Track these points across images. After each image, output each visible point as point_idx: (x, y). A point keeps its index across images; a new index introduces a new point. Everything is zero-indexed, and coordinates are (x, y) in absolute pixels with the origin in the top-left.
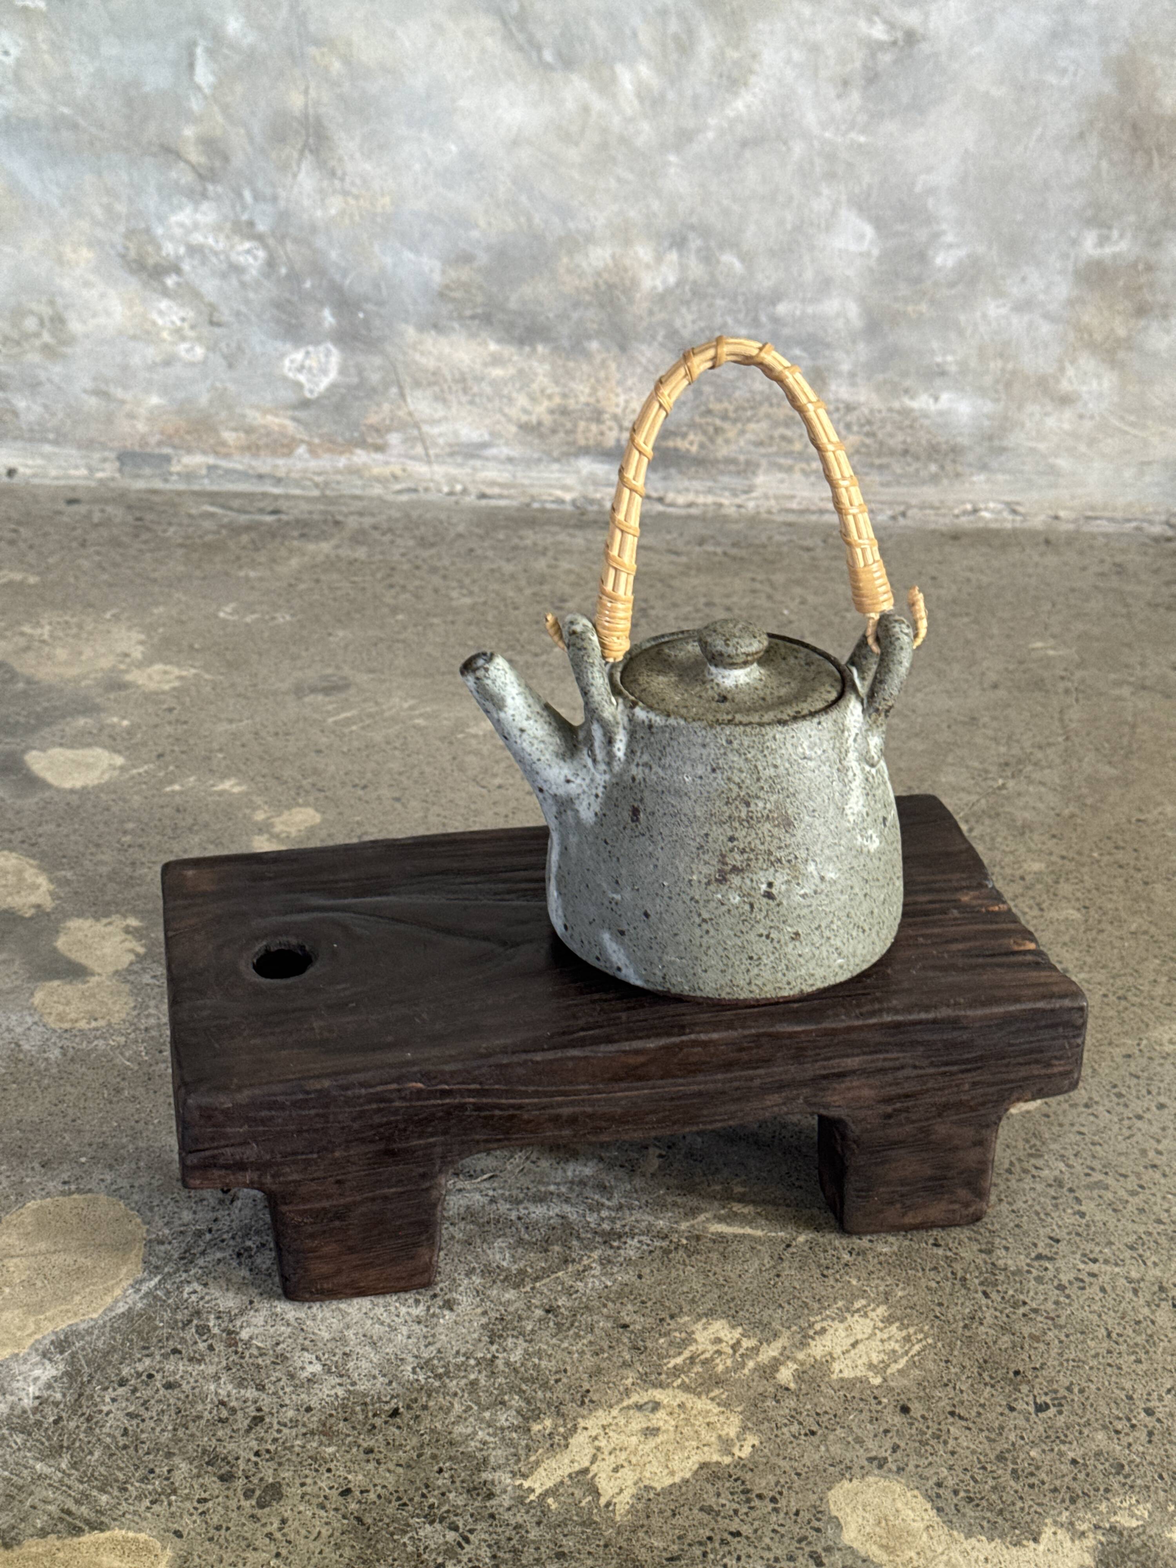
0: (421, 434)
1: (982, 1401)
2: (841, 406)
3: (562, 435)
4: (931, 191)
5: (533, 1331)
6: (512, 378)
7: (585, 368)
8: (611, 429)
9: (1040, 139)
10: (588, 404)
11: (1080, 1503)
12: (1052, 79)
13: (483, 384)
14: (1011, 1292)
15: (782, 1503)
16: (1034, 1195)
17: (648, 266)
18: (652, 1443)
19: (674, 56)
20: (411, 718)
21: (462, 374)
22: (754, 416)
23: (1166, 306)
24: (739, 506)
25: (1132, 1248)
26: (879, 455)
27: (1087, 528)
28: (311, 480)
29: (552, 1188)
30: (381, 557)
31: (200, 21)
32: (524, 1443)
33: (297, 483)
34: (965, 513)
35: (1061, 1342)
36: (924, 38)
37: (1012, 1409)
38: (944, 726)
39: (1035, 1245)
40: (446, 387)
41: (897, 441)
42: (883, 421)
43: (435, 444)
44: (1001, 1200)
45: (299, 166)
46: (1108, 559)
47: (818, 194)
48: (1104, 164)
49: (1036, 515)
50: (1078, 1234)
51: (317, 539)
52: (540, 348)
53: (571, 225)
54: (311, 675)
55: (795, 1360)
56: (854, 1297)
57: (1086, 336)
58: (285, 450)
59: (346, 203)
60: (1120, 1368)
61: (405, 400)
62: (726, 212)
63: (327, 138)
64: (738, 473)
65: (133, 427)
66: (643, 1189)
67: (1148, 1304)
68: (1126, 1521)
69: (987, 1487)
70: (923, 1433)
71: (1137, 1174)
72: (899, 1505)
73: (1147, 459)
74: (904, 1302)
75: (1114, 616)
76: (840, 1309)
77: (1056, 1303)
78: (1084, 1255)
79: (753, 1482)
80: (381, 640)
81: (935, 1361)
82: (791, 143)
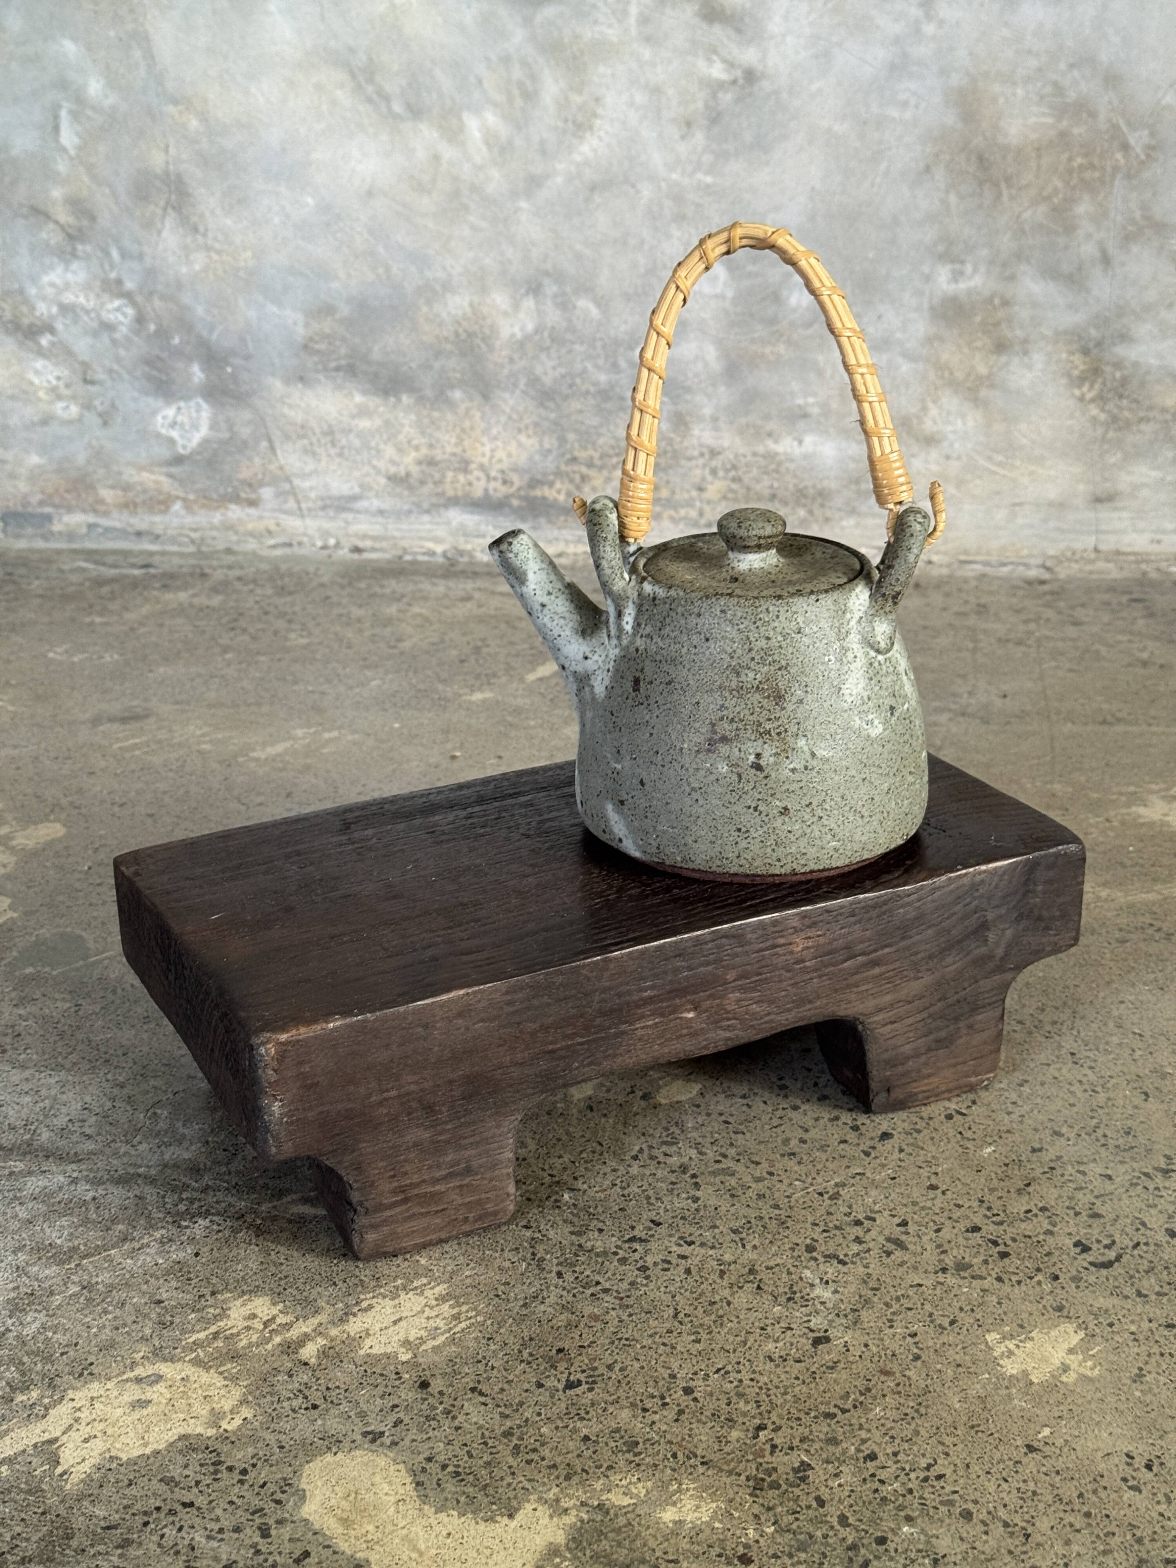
0: (293, 488)
1: (511, 1378)
2: (705, 450)
3: (430, 485)
5: (59, 1307)
6: (378, 430)
7: (449, 416)
8: (478, 479)
9: (886, 174)
10: (454, 454)
11: (575, 1479)
12: (893, 112)
13: (352, 436)
14: (587, 1273)
15: (252, 1474)
16: (651, 1180)
17: (506, 314)
18: (137, 1415)
19: (519, 102)
20: (199, 744)
21: (330, 426)
22: (619, 463)
23: (1026, 341)
25: (735, 1231)
26: (747, 500)
27: (959, 573)
28: (187, 536)
29: (141, 1170)
30: (232, 604)
31: (63, 84)
33: (173, 540)
35: (621, 1321)
36: (764, 76)
37: (540, 1385)
39: (633, 1228)
40: (314, 440)
41: (764, 486)
42: (747, 465)
43: (307, 498)
44: (615, 1185)
45: (163, 223)
46: (973, 600)
47: (669, 236)
48: (953, 198)
50: (683, 1218)
51: (179, 589)
52: (405, 398)
53: (429, 274)
54: (115, 708)
55: (326, 1336)
56: (417, 1275)
57: (946, 374)
58: (162, 507)
59: (210, 257)
60: (673, 1348)
61: (275, 454)
62: (579, 257)
63: (189, 195)
65: (15, 486)
66: (238, 1172)
67: (731, 1286)
68: (617, 1499)
69: (481, 1462)
70: (433, 1408)
71: (772, 1163)
72: (377, 1479)
73: (1017, 500)
74: (468, 1281)
75: (959, 650)
76: (396, 1288)
77: (632, 1284)
78: (681, 1238)
79: (229, 1454)
80: (200, 675)
81: (476, 1338)
82: (639, 186)
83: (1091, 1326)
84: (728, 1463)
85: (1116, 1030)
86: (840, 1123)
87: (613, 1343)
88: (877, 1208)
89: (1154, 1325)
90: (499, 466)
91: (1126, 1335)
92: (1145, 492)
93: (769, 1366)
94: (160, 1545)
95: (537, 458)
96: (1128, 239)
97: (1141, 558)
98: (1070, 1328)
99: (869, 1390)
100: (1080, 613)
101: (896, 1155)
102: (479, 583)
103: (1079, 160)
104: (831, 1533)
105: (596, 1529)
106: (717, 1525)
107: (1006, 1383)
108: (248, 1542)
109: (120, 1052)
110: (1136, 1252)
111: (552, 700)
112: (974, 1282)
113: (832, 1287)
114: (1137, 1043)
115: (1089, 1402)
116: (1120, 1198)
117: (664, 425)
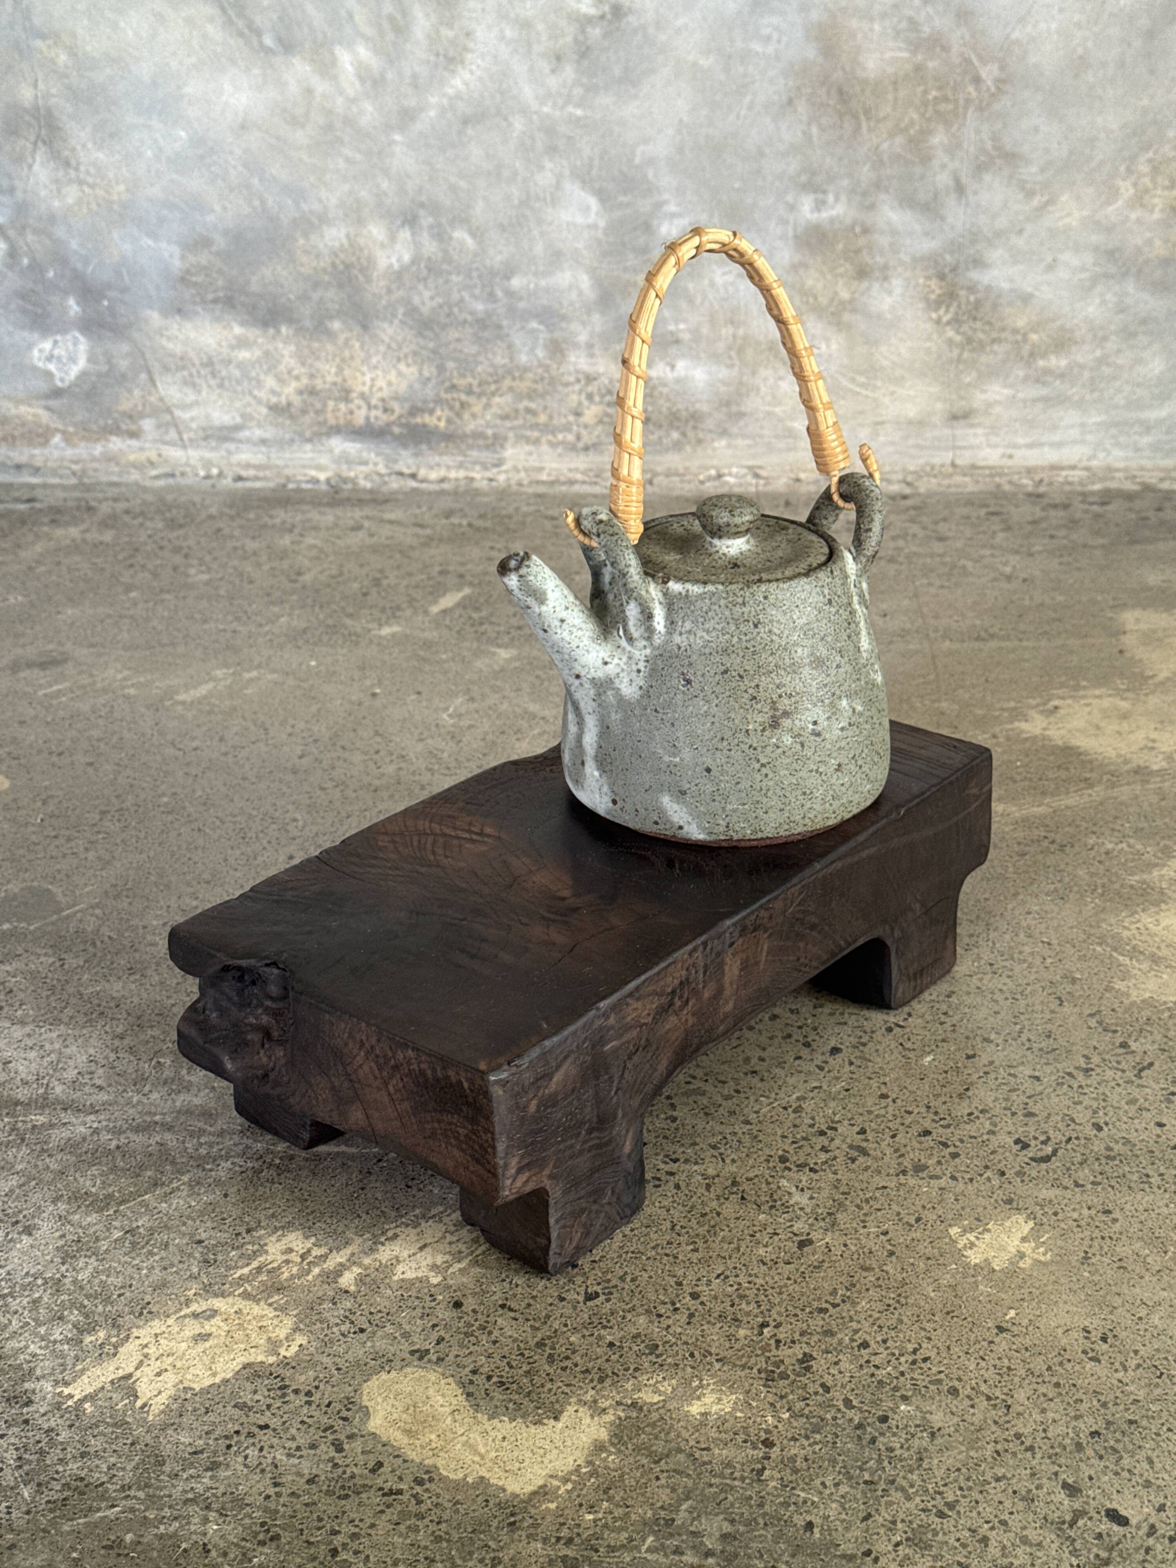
0: (173, 418)
1: (535, 1293)
4: (651, 161)
5: (107, 1251)
6: (258, 361)
7: (329, 347)
8: (359, 408)
9: (751, 106)
10: (335, 384)
11: (608, 1381)
12: (757, 47)
13: (231, 367)
15: (317, 1396)
17: (383, 246)
18: (200, 1347)
19: (390, 36)
20: (123, 688)
21: (210, 358)
22: (497, 390)
23: (885, 267)
24: (491, 480)
25: (714, 1147)
28: (68, 468)
29: (157, 1118)
30: (126, 539)
32: (72, 1354)
33: (55, 473)
34: (710, 478)
35: (625, 1236)
36: (630, 11)
37: (562, 1299)
40: (194, 371)
43: (188, 429)
45: (33, 157)
47: (541, 168)
48: (815, 130)
49: (779, 477)
50: (665, 1137)
51: (67, 524)
52: (284, 330)
53: (305, 207)
54: (31, 652)
55: (360, 1265)
56: (433, 1204)
57: (811, 300)
58: (42, 440)
59: (83, 192)
60: (676, 1257)
61: (155, 386)
62: (453, 189)
63: (59, 129)
64: (487, 447)
67: (718, 1198)
68: (649, 1397)
69: (521, 1372)
70: (470, 1325)
71: (736, 1080)
72: (431, 1392)
73: (879, 419)
76: (416, 1216)
79: (292, 1379)
80: (109, 616)
81: (497, 1259)
82: (511, 119)
83: (1039, 1216)
84: (740, 1358)
85: (1026, 940)
86: (793, 1040)
87: (620, 1256)
88: (837, 1118)
89: (1093, 1212)
90: (379, 395)
91: (1070, 1222)
92: (998, 410)
93: (764, 1268)
94: (246, 1466)
95: (417, 386)
96: (980, 169)
97: (995, 471)
98: (1021, 1219)
99: (854, 1285)
100: (943, 528)
101: (847, 1068)
102: (368, 511)
103: (934, 93)
104: (839, 1415)
105: (633, 1425)
106: (739, 1414)
107: (972, 1272)
108: (325, 1457)
109: (112, 1004)
110: (1069, 1147)
111: (458, 632)
112: (932, 1181)
113: (807, 1193)
114: (1047, 952)
115: (1045, 1285)
116: (1049, 1098)
117: (540, 353)
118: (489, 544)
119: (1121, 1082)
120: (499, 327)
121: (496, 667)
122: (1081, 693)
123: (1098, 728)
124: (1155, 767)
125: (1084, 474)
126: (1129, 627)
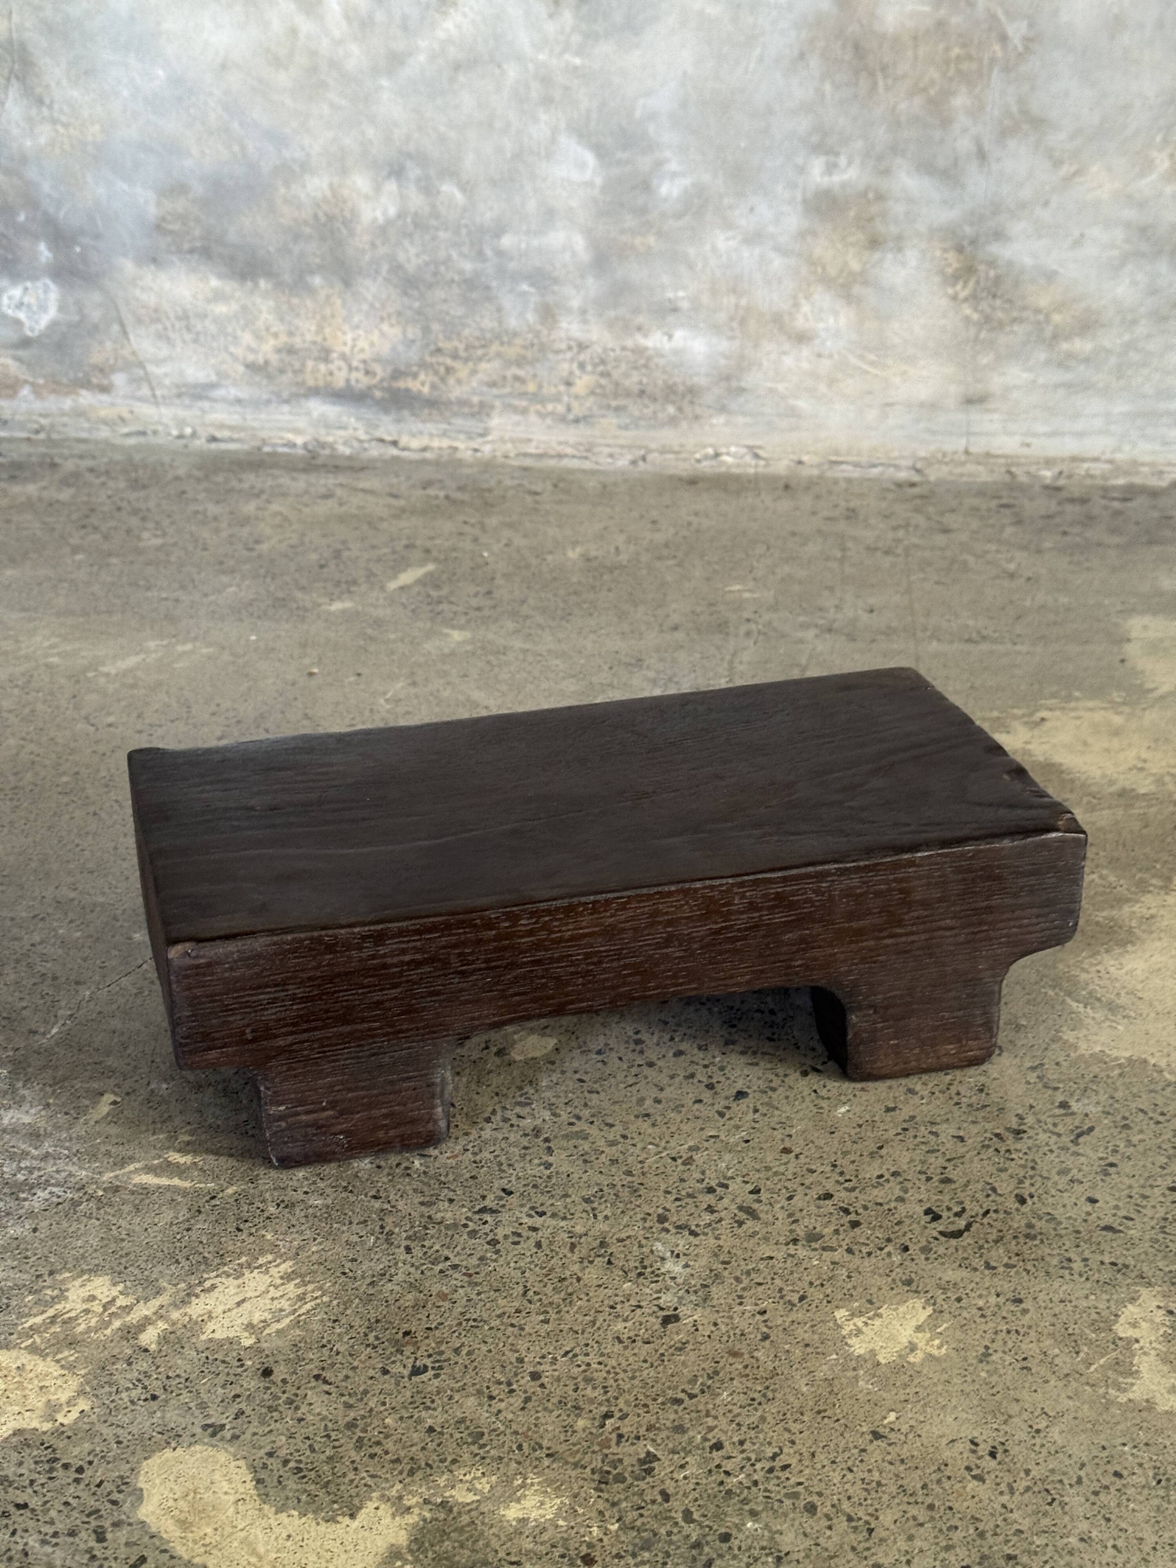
0: (146, 374)
1: (356, 1364)
3: (290, 374)
4: (652, 116)
6: (235, 316)
7: (309, 303)
8: (340, 369)
9: (761, 60)
10: (314, 343)
11: (419, 1475)
13: (207, 322)
14: (437, 1247)
15: (88, 1473)
16: (503, 1145)
17: (367, 197)
20: (47, 656)
21: (185, 311)
22: (485, 355)
23: (900, 237)
24: (476, 450)
25: (587, 1201)
26: (616, 396)
27: (829, 474)
28: (36, 422)
30: (83, 498)
33: (22, 426)
34: (706, 457)
35: (469, 1300)
37: (385, 1372)
38: (606, 667)
39: (484, 1197)
40: (168, 325)
41: (633, 381)
42: (617, 360)
43: (161, 385)
45: (6, 94)
46: (843, 504)
47: (536, 120)
48: (828, 87)
49: (779, 459)
50: (535, 1186)
51: (27, 480)
52: (262, 283)
53: (286, 154)
55: (167, 1320)
56: (262, 1252)
57: (820, 270)
58: (10, 392)
59: (56, 131)
60: (522, 1329)
61: (128, 339)
62: (443, 140)
63: (33, 64)
64: (473, 415)
66: (79, 1138)
67: (582, 1260)
68: (461, 1496)
69: (323, 1457)
70: (276, 1398)
71: (625, 1124)
72: (217, 1476)
73: (890, 400)
74: (314, 1258)
75: (827, 559)
76: (241, 1266)
77: (481, 1259)
78: (532, 1208)
79: (64, 1451)
80: (49, 579)
81: (322, 1320)
82: (505, 66)
83: (939, 1301)
84: (573, 1454)
86: (695, 1080)
87: (460, 1324)
88: (730, 1174)
89: (1001, 1300)
90: (362, 356)
91: (974, 1311)
92: (1015, 394)
93: (618, 1347)
95: (401, 348)
96: (1004, 134)
97: (1012, 461)
98: (919, 1303)
99: (716, 1373)
100: (949, 520)
101: (751, 1116)
102: (342, 479)
103: (956, 51)
104: (675, 1530)
105: (438, 1529)
106: (561, 1523)
107: (853, 1364)
108: (83, 1547)
110: (985, 1221)
111: (413, 611)
112: (825, 1254)
113: (683, 1260)
115: (935, 1384)
116: (972, 1161)
117: (531, 317)
118: (462, 518)
119: (1054, 1147)
120: (488, 288)
121: (446, 651)
122: (1073, 704)
123: (1085, 744)
124: (1142, 791)
125: (1107, 467)
126: (1134, 635)
